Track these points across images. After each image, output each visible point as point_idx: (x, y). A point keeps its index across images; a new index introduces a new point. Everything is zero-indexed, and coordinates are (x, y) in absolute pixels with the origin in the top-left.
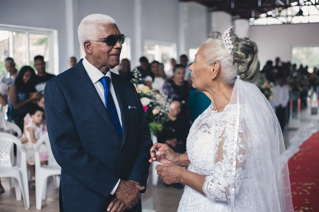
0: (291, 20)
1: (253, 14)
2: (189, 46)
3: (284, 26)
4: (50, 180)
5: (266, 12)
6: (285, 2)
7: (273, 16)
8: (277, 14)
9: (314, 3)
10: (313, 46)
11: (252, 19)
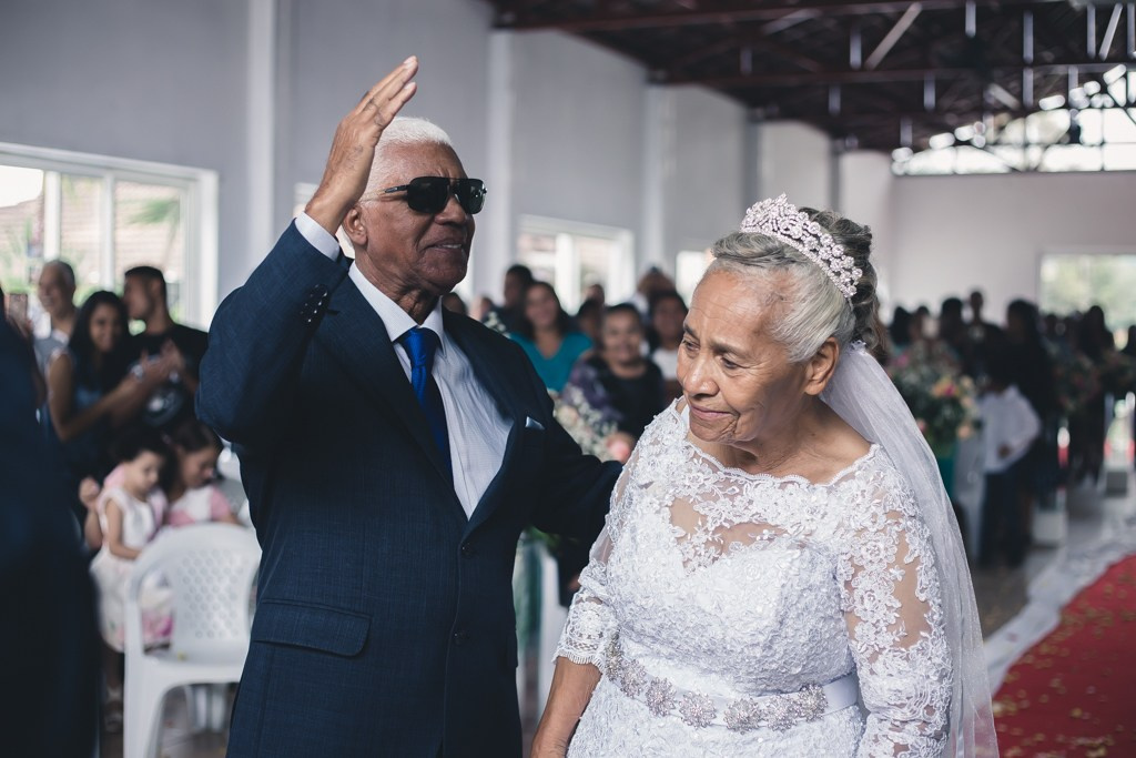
0: (1041, 159)
1: (907, 135)
2: (676, 243)
3: (1015, 179)
4: (175, 700)
5: (951, 130)
6: (1019, 95)
7: (975, 143)
8: (991, 135)
9: (1121, 100)
10: (1117, 254)
11: (901, 154)
